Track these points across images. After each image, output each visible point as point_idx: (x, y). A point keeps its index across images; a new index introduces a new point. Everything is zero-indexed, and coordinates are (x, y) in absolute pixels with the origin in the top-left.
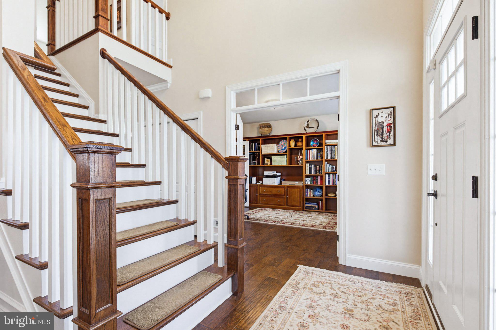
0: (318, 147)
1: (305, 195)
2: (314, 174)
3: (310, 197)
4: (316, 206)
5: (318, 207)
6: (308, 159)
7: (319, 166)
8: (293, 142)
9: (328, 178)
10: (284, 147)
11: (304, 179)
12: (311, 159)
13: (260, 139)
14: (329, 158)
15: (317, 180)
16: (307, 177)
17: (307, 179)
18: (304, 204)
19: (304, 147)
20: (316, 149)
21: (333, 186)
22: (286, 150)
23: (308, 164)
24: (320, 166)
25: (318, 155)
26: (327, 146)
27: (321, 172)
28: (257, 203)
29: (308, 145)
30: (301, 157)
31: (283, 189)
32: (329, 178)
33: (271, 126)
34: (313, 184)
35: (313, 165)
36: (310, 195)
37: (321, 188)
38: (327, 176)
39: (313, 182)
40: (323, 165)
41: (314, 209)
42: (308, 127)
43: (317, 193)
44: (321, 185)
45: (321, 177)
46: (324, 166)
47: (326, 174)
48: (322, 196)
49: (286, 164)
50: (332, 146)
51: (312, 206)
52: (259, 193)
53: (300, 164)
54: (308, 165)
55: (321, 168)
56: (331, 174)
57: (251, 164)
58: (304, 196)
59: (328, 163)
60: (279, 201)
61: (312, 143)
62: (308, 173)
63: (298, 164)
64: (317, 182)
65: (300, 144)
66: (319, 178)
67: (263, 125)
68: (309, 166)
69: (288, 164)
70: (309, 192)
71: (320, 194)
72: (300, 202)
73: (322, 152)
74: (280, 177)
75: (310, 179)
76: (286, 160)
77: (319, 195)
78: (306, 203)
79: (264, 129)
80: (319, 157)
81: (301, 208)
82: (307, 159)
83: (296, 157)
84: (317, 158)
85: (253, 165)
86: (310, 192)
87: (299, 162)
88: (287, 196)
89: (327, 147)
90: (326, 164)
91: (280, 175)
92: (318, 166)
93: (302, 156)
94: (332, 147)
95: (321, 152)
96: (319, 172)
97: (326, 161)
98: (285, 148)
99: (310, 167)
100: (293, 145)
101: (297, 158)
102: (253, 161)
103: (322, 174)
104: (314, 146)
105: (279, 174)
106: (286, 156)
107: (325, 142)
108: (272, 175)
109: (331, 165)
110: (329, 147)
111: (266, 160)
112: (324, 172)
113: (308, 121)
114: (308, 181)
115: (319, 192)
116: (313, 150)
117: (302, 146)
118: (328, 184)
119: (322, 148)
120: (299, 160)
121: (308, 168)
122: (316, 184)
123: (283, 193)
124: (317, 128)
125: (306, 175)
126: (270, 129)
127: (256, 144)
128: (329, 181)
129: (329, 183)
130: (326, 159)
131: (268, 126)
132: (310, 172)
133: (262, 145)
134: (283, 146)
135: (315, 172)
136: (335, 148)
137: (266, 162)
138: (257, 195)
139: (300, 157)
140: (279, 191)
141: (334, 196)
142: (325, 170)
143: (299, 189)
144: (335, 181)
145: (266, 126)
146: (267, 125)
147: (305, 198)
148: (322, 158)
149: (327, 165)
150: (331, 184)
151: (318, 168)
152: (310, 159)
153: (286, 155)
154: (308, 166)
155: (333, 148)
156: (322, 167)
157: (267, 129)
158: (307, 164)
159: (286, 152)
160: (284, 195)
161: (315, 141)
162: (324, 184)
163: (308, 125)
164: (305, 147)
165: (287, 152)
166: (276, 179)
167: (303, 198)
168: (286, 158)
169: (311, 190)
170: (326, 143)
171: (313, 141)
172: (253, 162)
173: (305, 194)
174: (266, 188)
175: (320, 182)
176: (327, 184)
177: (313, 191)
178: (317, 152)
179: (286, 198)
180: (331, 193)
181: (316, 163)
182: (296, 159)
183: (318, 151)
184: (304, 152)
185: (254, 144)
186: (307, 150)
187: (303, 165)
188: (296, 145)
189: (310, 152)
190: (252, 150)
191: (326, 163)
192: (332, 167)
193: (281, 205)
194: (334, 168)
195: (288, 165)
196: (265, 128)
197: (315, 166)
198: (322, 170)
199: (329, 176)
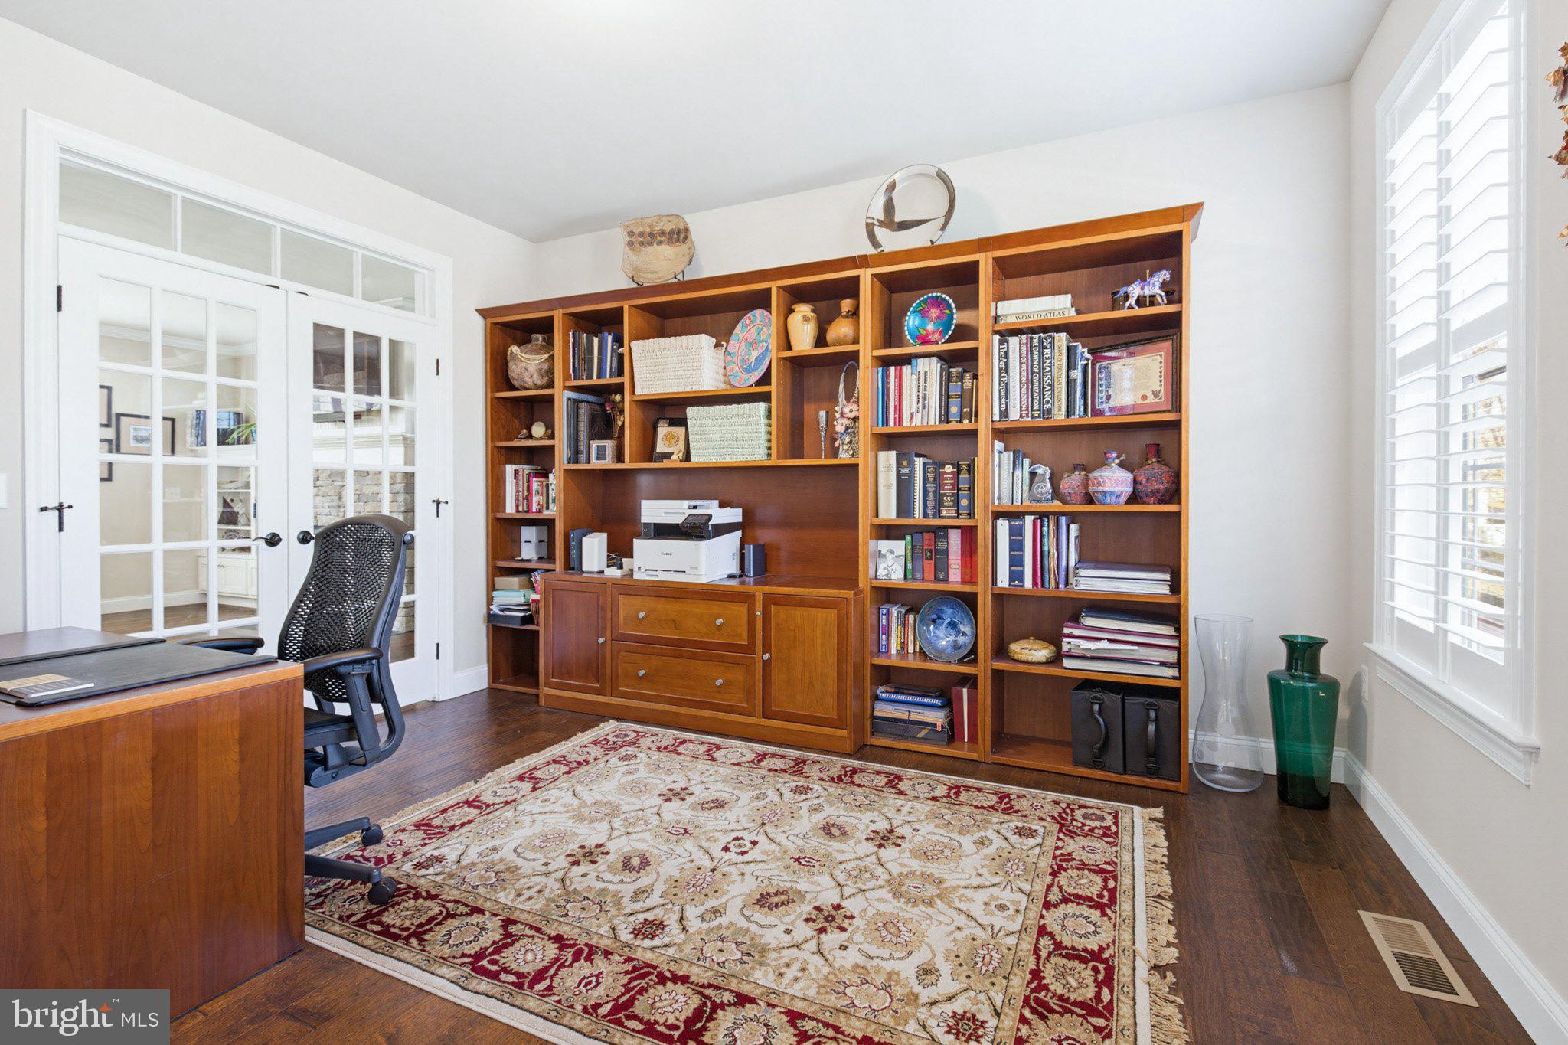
0: (946, 342)
1: (871, 646)
2: (926, 516)
3: (902, 664)
4: (938, 718)
5: (951, 723)
6: (892, 424)
7: (958, 467)
8: (806, 319)
9: (1011, 542)
10: (755, 354)
11: (866, 544)
12: (906, 423)
13: (626, 309)
14: (1014, 414)
15: (946, 552)
16: (888, 532)
17: (884, 546)
18: (868, 704)
19: (867, 351)
20: (941, 356)
21: (1040, 591)
22: (764, 367)
23: (893, 454)
24: (964, 464)
25: (948, 397)
26: (1006, 334)
27: (964, 502)
28: (598, 692)
29: (890, 333)
30: (850, 410)
31: (742, 610)
32: (1016, 546)
33: (687, 230)
34: (919, 575)
35: (919, 462)
36: (904, 646)
37: (968, 601)
38: (1003, 525)
39: (919, 564)
40: (980, 462)
41: (924, 740)
42: (890, 221)
43: (943, 638)
44: (967, 588)
45: (969, 534)
46: (986, 464)
47: (997, 515)
48: (971, 655)
49: (764, 457)
50: (1036, 336)
51: (914, 717)
52: (615, 626)
53: (844, 457)
54: (888, 458)
55: (964, 477)
56: (1029, 520)
57: (583, 457)
58: (868, 656)
59: (1006, 450)
60: (719, 682)
61: (911, 321)
62: (888, 512)
63: (835, 453)
64: (941, 567)
65: (840, 329)
66: (955, 539)
67: (648, 230)
68: (899, 465)
69: (774, 451)
70: (894, 626)
71: (961, 639)
72: (841, 695)
73: (976, 377)
74: (739, 533)
75: (899, 547)
76: (763, 429)
77: (956, 647)
78: (876, 698)
79: (650, 249)
80: (954, 409)
81: (844, 733)
82: (886, 423)
83: (822, 414)
84: (945, 417)
85: (595, 464)
86: (903, 623)
87: (837, 444)
88: (767, 656)
89: (1001, 342)
90: (996, 455)
91: (740, 519)
92: (949, 469)
93: (855, 407)
94: (1036, 343)
95: (968, 376)
96: (957, 504)
97: (999, 434)
98: (759, 360)
99: (905, 471)
100: (803, 338)
101: (830, 419)
102: (592, 436)
103: (971, 515)
104: (924, 340)
105: (734, 515)
106: (762, 406)
107: (993, 313)
108: (678, 520)
109: (1027, 461)
110: (1013, 341)
111: (663, 430)
112: (986, 506)
113: (892, 187)
114: (890, 557)
115: (953, 625)
116: (922, 365)
117: (856, 341)
118: (1011, 579)
119: (974, 352)
120: (840, 429)
121: (888, 478)
122: (937, 579)
123: (745, 635)
124: (942, 221)
125: (876, 521)
126: (682, 248)
127: (610, 338)
128: (1016, 561)
129: (1016, 576)
130: (997, 418)
131: (671, 233)
132: (904, 505)
133: (634, 344)
134: (753, 345)
135: (930, 504)
136: (1052, 347)
137: (661, 447)
138: (601, 640)
139: (846, 410)
140: (719, 621)
141: (1050, 662)
142: (988, 490)
143: (833, 613)
144: (1053, 564)
145: (663, 233)
146: (668, 228)
147: (874, 666)
148: (974, 415)
149: (1005, 461)
150: (1028, 583)
151: (948, 482)
152: (899, 420)
153: (766, 397)
154: (888, 469)
155: (1042, 347)
156: (971, 469)
157: (666, 250)
158: (882, 455)
159: (765, 379)
160: (750, 648)
161: (934, 313)
162: (985, 576)
163: (889, 208)
164: (873, 349)
165: (769, 383)
166: (703, 544)
167: (859, 669)
168: (763, 421)
169: (908, 612)
170: (996, 318)
171: (923, 314)
172: (594, 445)
173: (871, 637)
174: (650, 603)
175: (963, 566)
176: (1003, 581)
177: (922, 620)
178: (946, 380)
179: (760, 665)
180: (1025, 637)
181: (941, 450)
182: (823, 423)
183: (949, 374)
184: (867, 375)
185: (596, 340)
186: (886, 362)
187: (860, 461)
188: (820, 340)
189: (900, 377)
190: (590, 377)
191: (999, 445)
192: (1033, 475)
193: (731, 710)
194: (1044, 475)
195: (774, 461)
196: (660, 243)
197: (934, 463)
198: (971, 489)
199: (1016, 532)
